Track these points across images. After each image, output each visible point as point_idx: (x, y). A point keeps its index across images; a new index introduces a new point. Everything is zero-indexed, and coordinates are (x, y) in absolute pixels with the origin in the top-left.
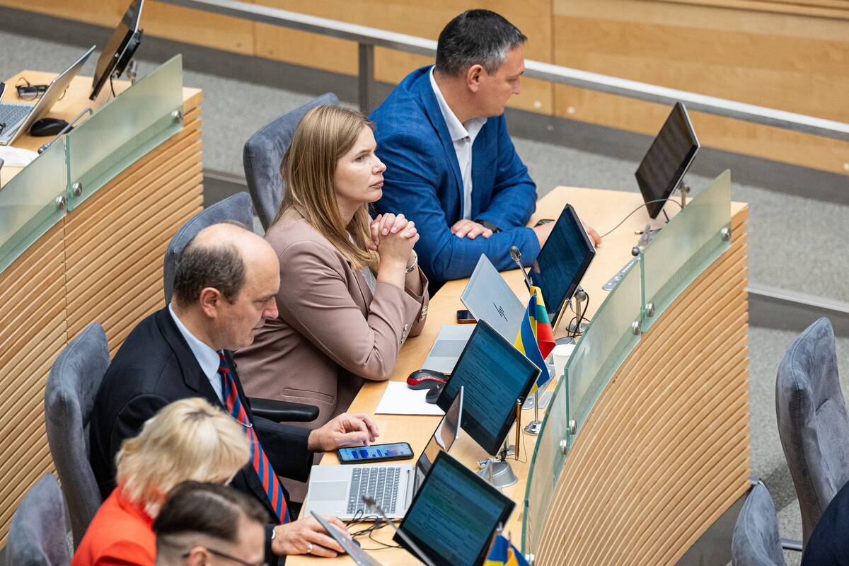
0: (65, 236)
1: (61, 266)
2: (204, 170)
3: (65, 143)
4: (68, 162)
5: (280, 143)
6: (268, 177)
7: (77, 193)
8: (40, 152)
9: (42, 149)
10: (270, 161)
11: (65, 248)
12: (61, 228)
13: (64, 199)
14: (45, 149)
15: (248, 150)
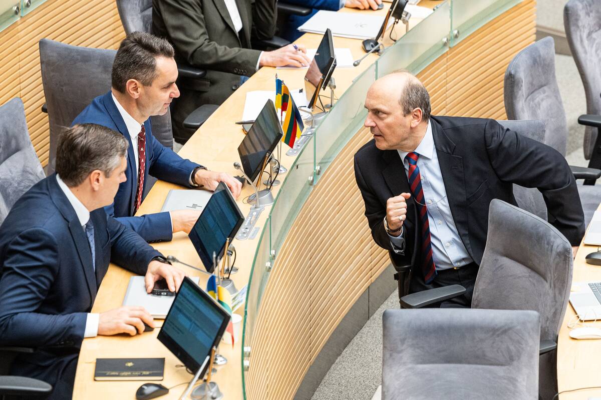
0: (447, 62)
1: (443, 82)
2: (537, 26)
3: (450, 5)
4: (451, 17)
5: (586, 6)
6: (578, 27)
7: (456, 37)
8: (434, 10)
9: (435, 8)
10: (580, 16)
11: (447, 70)
12: (445, 57)
13: (447, 40)
14: (437, 8)
15: (566, 9)
